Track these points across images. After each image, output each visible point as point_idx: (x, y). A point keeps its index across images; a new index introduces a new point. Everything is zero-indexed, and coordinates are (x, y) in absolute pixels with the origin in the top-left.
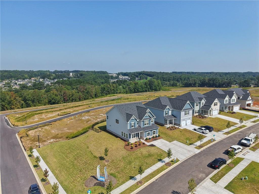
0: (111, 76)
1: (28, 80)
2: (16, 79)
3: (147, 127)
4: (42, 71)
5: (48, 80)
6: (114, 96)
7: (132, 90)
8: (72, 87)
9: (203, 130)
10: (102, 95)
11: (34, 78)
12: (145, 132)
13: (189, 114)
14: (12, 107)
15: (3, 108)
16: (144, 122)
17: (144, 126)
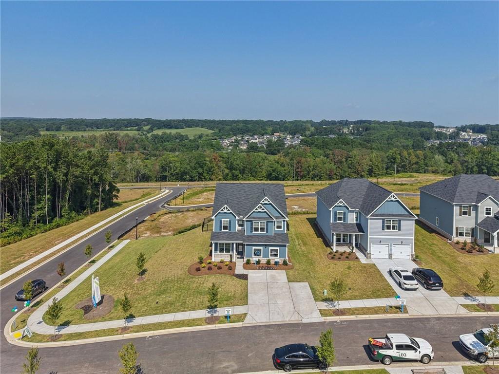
0: (436, 133)
1: (268, 136)
2: (251, 134)
3: (258, 236)
4: (299, 121)
5: (301, 137)
6: (411, 176)
7: (473, 167)
8: (324, 152)
9: (401, 277)
10: (387, 173)
11: (278, 134)
12: (247, 245)
13: (399, 230)
14: (213, 177)
15: (199, 177)
16: (252, 224)
17: (254, 232)
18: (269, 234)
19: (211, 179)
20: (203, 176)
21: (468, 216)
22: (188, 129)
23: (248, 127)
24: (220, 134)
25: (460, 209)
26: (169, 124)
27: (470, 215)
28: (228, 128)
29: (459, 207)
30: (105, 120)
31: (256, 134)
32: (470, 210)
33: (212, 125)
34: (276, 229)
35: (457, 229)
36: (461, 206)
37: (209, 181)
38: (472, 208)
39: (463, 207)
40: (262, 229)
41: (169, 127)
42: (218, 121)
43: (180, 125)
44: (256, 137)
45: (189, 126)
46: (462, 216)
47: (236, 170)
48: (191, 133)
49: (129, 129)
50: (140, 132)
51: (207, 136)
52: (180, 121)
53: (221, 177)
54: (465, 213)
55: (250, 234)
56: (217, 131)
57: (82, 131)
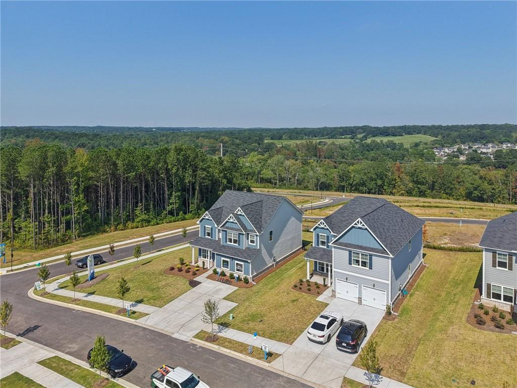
3: (230, 247)
12: (217, 254)
13: (371, 268)
14: (394, 191)
15: (379, 190)
16: (226, 234)
17: (228, 243)
18: (240, 247)
19: (392, 193)
20: (384, 189)
21: (507, 270)
22: (407, 136)
23: (483, 133)
24: (443, 142)
25: (494, 258)
26: (385, 132)
27: (511, 268)
28: (456, 134)
29: (491, 254)
30: (325, 129)
31: (493, 142)
32: (510, 260)
33: (436, 131)
34: (250, 243)
35: (489, 286)
36: (494, 253)
37: (390, 195)
38: (514, 258)
39: (499, 254)
40: (235, 241)
41: (386, 134)
42: (445, 127)
43: (399, 132)
44: (490, 145)
45: (409, 133)
46: (498, 268)
47: (422, 184)
48: (407, 141)
49: (343, 137)
50: (352, 141)
51: (426, 144)
52: (400, 127)
53: (403, 192)
54: (502, 265)
55: (225, 244)
56: (440, 138)
57: (299, 139)
